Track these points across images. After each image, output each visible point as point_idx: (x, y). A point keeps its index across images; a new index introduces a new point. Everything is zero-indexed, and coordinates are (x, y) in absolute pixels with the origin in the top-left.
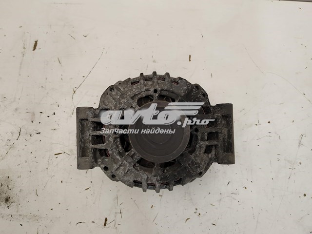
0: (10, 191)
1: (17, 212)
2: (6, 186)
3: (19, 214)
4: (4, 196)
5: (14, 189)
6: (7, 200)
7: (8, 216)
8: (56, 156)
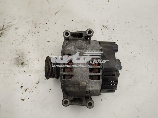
0: (24, 59)
1: (28, 69)
2: (22, 57)
3: (29, 70)
4: (21, 62)
5: (26, 58)
6: (22, 64)
7: (23, 71)
8: (48, 42)
